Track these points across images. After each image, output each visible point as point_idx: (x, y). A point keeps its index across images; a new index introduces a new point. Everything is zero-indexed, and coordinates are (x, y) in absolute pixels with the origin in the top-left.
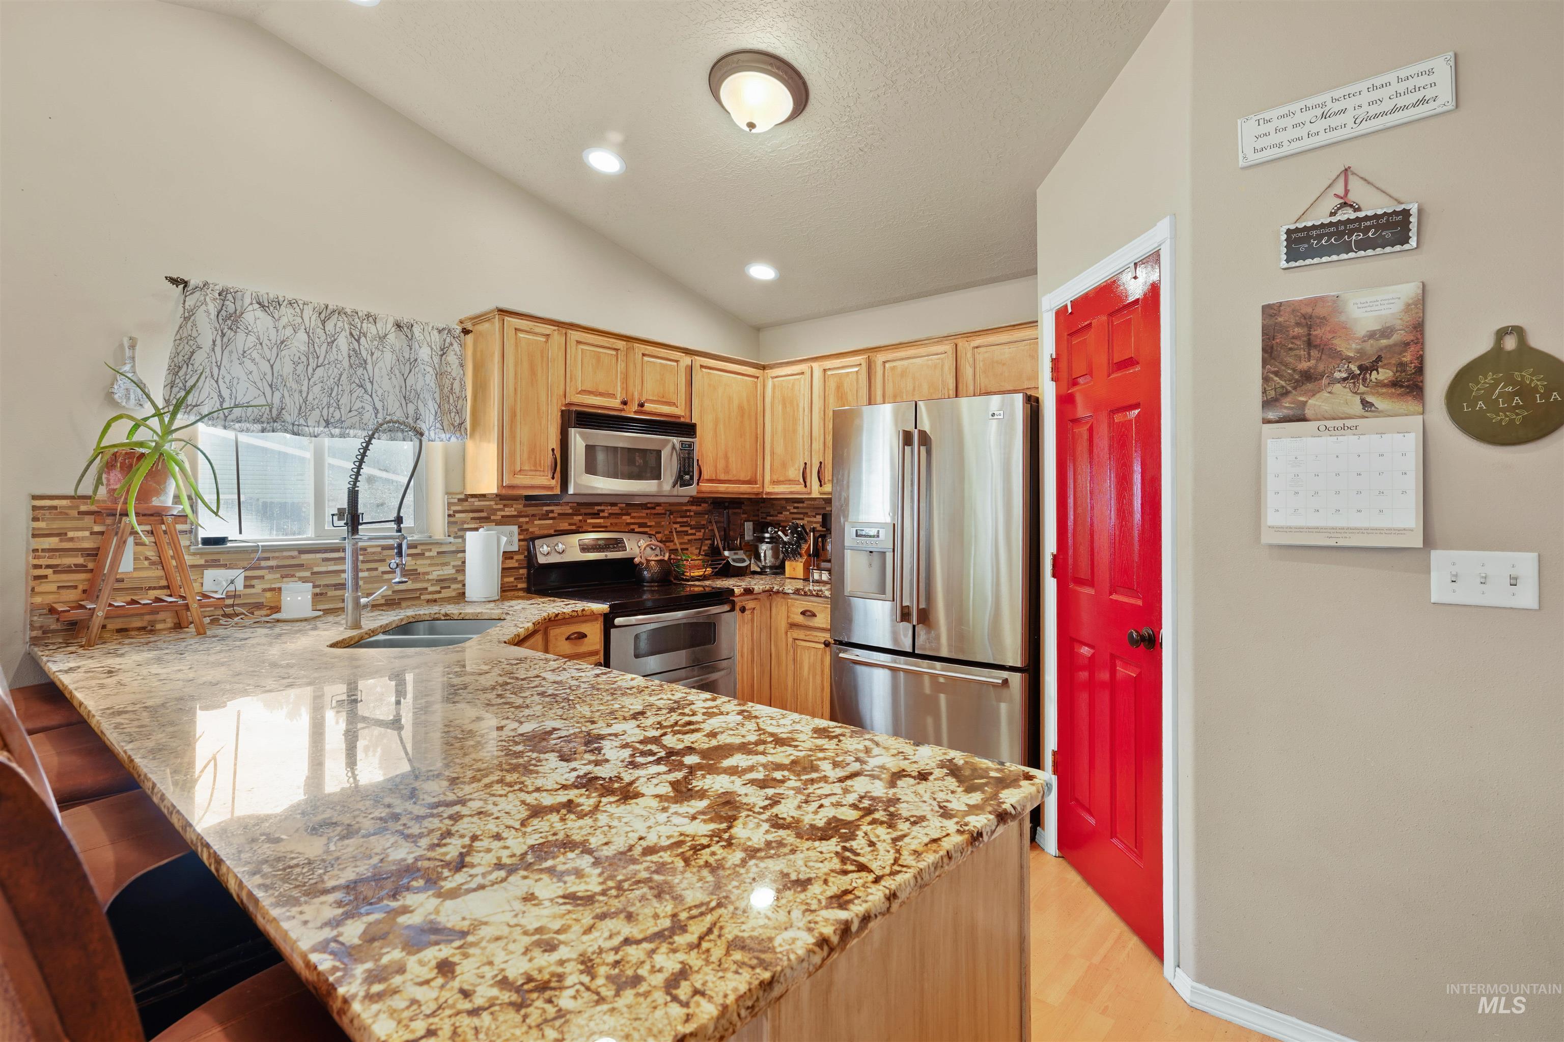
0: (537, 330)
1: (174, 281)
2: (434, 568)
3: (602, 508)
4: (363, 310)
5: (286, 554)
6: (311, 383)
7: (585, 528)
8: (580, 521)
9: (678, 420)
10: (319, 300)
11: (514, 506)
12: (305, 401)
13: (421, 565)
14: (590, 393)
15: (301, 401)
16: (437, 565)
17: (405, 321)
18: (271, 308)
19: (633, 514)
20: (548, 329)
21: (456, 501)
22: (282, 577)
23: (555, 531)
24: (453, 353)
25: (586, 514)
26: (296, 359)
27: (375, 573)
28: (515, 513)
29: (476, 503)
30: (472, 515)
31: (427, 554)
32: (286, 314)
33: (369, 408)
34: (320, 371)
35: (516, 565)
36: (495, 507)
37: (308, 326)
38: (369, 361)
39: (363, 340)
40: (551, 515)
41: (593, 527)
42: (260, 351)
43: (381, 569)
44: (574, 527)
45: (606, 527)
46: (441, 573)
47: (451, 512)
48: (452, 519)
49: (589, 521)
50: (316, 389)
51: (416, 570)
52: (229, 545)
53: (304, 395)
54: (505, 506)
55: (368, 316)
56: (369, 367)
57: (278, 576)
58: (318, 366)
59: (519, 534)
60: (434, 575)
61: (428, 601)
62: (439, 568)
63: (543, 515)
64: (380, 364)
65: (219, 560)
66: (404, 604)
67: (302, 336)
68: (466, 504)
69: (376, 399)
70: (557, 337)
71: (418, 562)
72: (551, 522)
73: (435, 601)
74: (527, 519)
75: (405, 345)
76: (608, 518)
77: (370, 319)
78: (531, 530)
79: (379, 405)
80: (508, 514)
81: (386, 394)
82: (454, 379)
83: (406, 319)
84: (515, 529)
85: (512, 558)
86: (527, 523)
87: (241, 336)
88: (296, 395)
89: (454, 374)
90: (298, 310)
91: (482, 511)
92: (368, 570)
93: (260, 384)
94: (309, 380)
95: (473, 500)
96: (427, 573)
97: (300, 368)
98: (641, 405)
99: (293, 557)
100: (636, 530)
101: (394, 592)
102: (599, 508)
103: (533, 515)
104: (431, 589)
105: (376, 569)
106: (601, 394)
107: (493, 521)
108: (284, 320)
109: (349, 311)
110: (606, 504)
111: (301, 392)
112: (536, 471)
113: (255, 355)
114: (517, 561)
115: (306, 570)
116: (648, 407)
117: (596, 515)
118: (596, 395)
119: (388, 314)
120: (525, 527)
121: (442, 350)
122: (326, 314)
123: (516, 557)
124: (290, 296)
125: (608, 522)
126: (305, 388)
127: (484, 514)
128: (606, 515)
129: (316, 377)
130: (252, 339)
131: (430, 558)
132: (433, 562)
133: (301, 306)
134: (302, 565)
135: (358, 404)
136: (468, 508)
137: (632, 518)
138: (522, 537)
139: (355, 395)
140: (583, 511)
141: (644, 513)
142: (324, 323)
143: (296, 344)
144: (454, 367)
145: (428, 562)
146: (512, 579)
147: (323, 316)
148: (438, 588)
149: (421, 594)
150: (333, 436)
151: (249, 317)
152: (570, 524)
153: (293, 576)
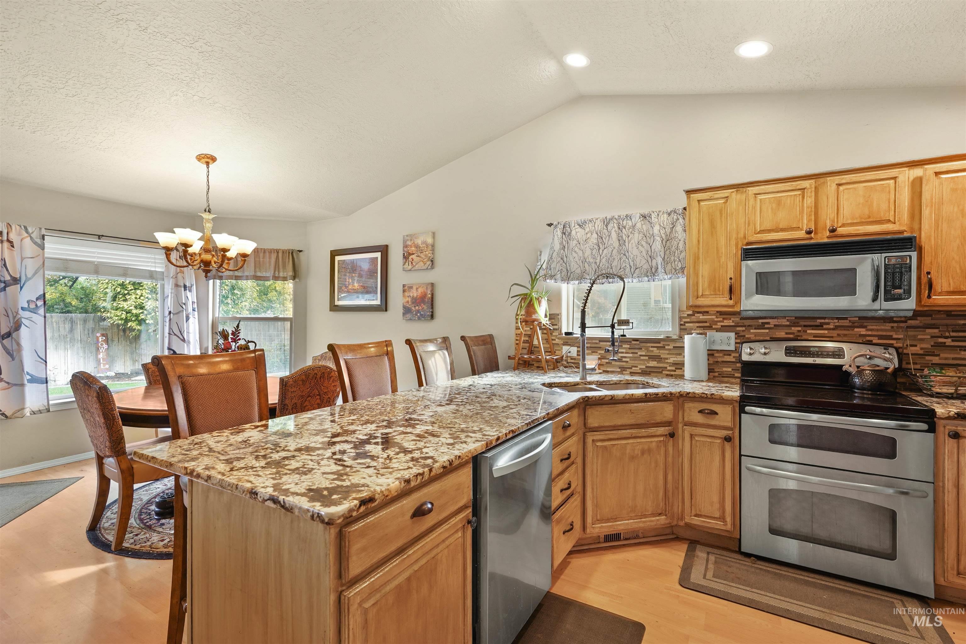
0: (716, 196)
1: (549, 225)
2: (671, 356)
3: (827, 321)
4: (623, 213)
5: (594, 341)
6: (602, 257)
7: (805, 337)
8: (799, 331)
9: (901, 236)
10: (602, 216)
11: (732, 319)
12: (598, 267)
13: (663, 354)
14: (769, 231)
15: (596, 267)
16: (673, 354)
17: (646, 213)
18: (584, 226)
19: (869, 327)
20: (726, 193)
21: (686, 315)
22: (592, 352)
23: (771, 338)
24: (679, 224)
25: (805, 326)
26: (592, 247)
27: (636, 355)
28: (733, 324)
29: (701, 317)
30: (697, 325)
31: (667, 347)
32: (588, 228)
33: (628, 266)
34: (605, 251)
35: (734, 360)
36: (716, 319)
37: (597, 230)
38: (627, 241)
39: (624, 230)
40: (766, 326)
41: (814, 337)
42: (579, 247)
43: (639, 353)
44: (791, 336)
45: (832, 337)
46: (675, 359)
47: (682, 323)
48: (683, 327)
49: (808, 331)
50: (604, 260)
51: (660, 356)
52: (574, 336)
53: (598, 264)
54: (724, 319)
56: (627, 244)
57: (590, 352)
58: (605, 249)
59: (736, 339)
60: (671, 360)
61: (667, 375)
62: (673, 356)
63: (758, 326)
64: (633, 241)
65: (568, 342)
66: (652, 374)
67: (595, 235)
68: (693, 317)
69: (630, 260)
70: (735, 196)
71: (661, 352)
72: (767, 331)
73: (672, 376)
74: (744, 329)
75: (650, 227)
76: (833, 329)
77: (628, 218)
78: (747, 336)
79: (632, 264)
80: (726, 324)
81: (635, 257)
82: (680, 240)
83: (646, 212)
84: (732, 335)
85: (730, 355)
86: (743, 331)
87: (572, 241)
88: (593, 265)
89: (679, 238)
90: (593, 223)
91: (706, 322)
92: (632, 353)
93: (578, 262)
94: (601, 256)
95: (698, 315)
96: (667, 359)
97: (594, 251)
98: (833, 231)
99: (596, 343)
100: (874, 341)
101: (646, 367)
102: (823, 321)
103: (749, 326)
104: (669, 368)
105: (637, 353)
106: (783, 230)
107: (714, 329)
108: (587, 230)
109: (616, 217)
110: (833, 318)
111: (596, 263)
112: (715, 294)
113: (576, 249)
114: (734, 357)
115: (602, 350)
116: (841, 231)
117: (820, 327)
118: (778, 232)
119: (636, 212)
120: (742, 334)
121: (673, 224)
123: (733, 355)
124: (590, 218)
125: (834, 333)
126: (598, 261)
127: (708, 324)
128: (832, 327)
129: (604, 254)
130: (575, 242)
131: (670, 350)
132: (670, 352)
133: (595, 221)
134: (601, 348)
135: (624, 265)
136: (695, 320)
137: (868, 330)
138: (738, 341)
139: (622, 261)
140: (802, 323)
141: (888, 326)
142: (607, 226)
143: (592, 240)
144: (680, 233)
145: (667, 352)
146: (730, 369)
147: (606, 223)
148: (673, 368)
149: (662, 370)
150: (609, 283)
151: (574, 233)
152: (787, 333)
153: (597, 352)
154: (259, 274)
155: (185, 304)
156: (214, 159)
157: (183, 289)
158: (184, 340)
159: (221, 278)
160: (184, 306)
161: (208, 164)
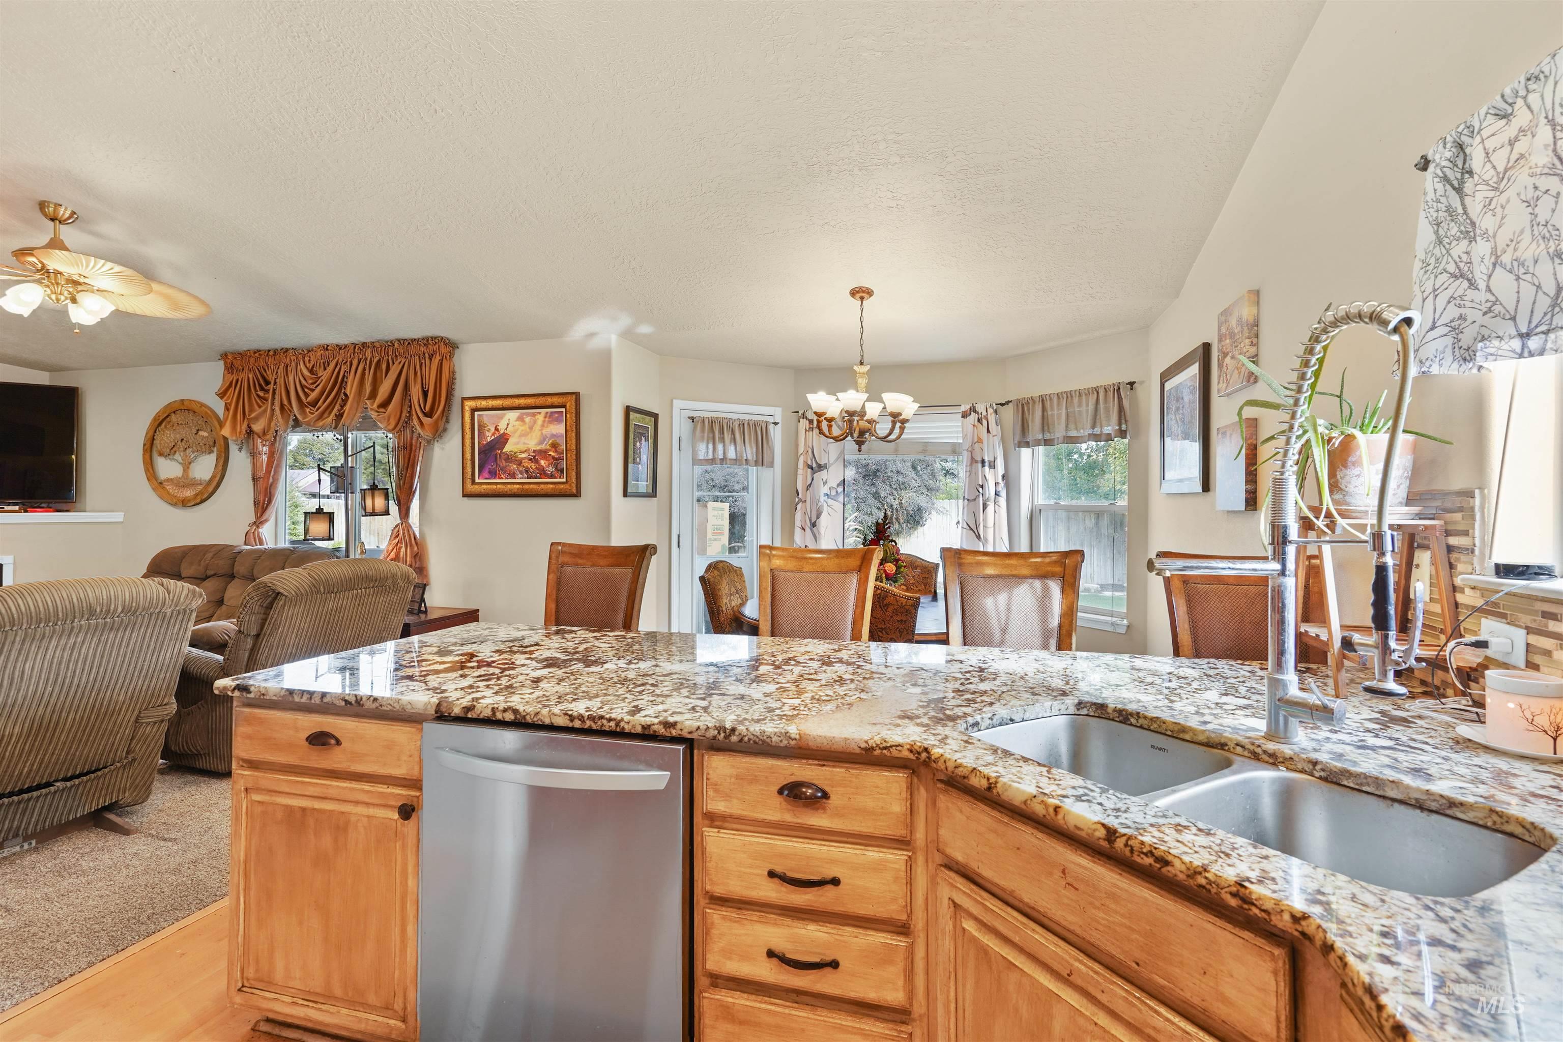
65: (1498, 606)
154: (1073, 433)
155: (982, 487)
156: (870, 293)
157: (980, 465)
158: (978, 537)
159: (1027, 445)
160: (980, 490)
161: (862, 298)
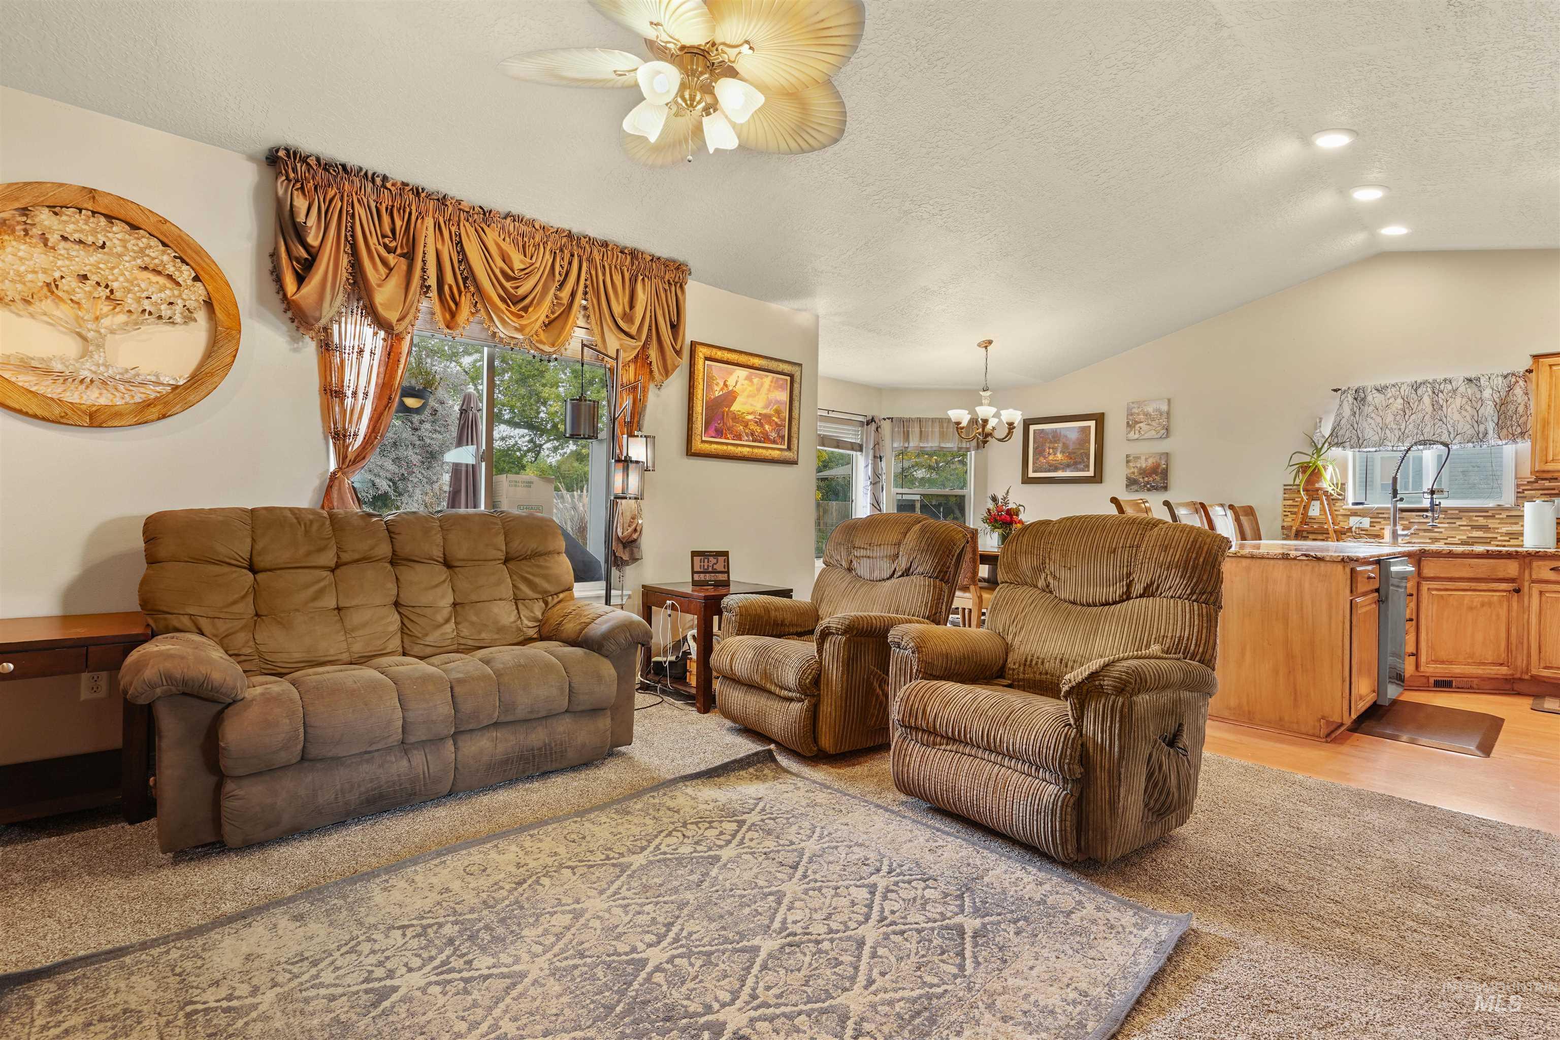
1: (1336, 390)
2: (1504, 526)
4: (1440, 377)
6: (1408, 423)
10: (1411, 379)
12: (1403, 434)
13: (1492, 523)
16: (1507, 524)
18: (1384, 391)
21: (1526, 482)
24: (1519, 387)
26: (1395, 413)
27: (1454, 525)
29: (1547, 484)
30: (1542, 492)
31: (1497, 516)
32: (1390, 392)
33: (1445, 432)
34: (1413, 417)
37: (1402, 395)
38: (1444, 406)
39: (1440, 394)
42: (1376, 413)
46: (1510, 529)
47: (1521, 490)
48: (1521, 495)
50: (1411, 426)
51: (1488, 526)
53: (1403, 431)
55: (1445, 380)
56: (1444, 409)
58: (1413, 414)
60: (1504, 530)
64: (1453, 406)
65: (1357, 513)
66: (1475, 545)
67: (1400, 401)
68: (1537, 484)
69: (1449, 426)
71: (1489, 521)
75: (1477, 392)
77: (1447, 381)
79: (1451, 430)
81: (1456, 422)
82: (1520, 404)
83: (1473, 375)
87: (1366, 407)
88: (1397, 431)
89: (1519, 402)
90: (1398, 388)
91: (1554, 489)
92: (1448, 523)
93: (1375, 429)
95: (1544, 481)
96: (1498, 529)
97: (1398, 417)
101: (1467, 537)
104: (1500, 539)
105: (1455, 523)
108: (1389, 395)
109: (1430, 381)
111: (1400, 429)
113: (1373, 415)
119: (1458, 375)
121: (1510, 387)
122: (1416, 387)
124: (1393, 382)
130: (1372, 408)
131: (1501, 519)
132: (1503, 522)
133: (1400, 385)
135: (1439, 430)
136: (1539, 487)
139: (1437, 426)
142: (1416, 391)
143: (1395, 406)
144: (1519, 396)
145: (1498, 521)
148: (1507, 539)
149: (1491, 540)
151: (1370, 398)
161: (986, 347)
